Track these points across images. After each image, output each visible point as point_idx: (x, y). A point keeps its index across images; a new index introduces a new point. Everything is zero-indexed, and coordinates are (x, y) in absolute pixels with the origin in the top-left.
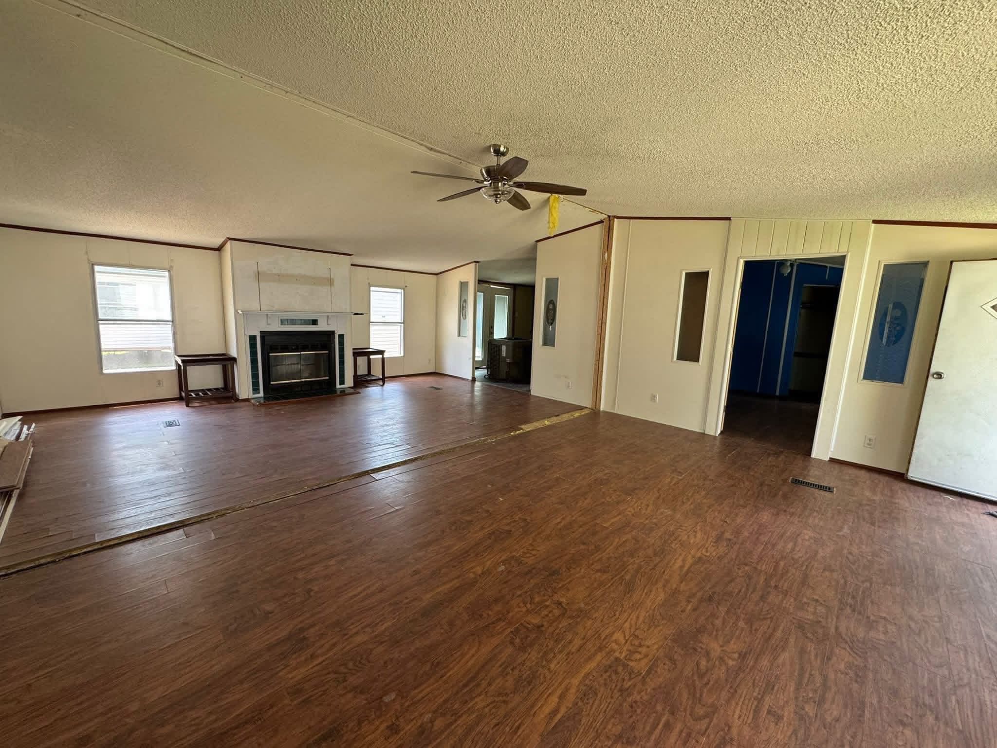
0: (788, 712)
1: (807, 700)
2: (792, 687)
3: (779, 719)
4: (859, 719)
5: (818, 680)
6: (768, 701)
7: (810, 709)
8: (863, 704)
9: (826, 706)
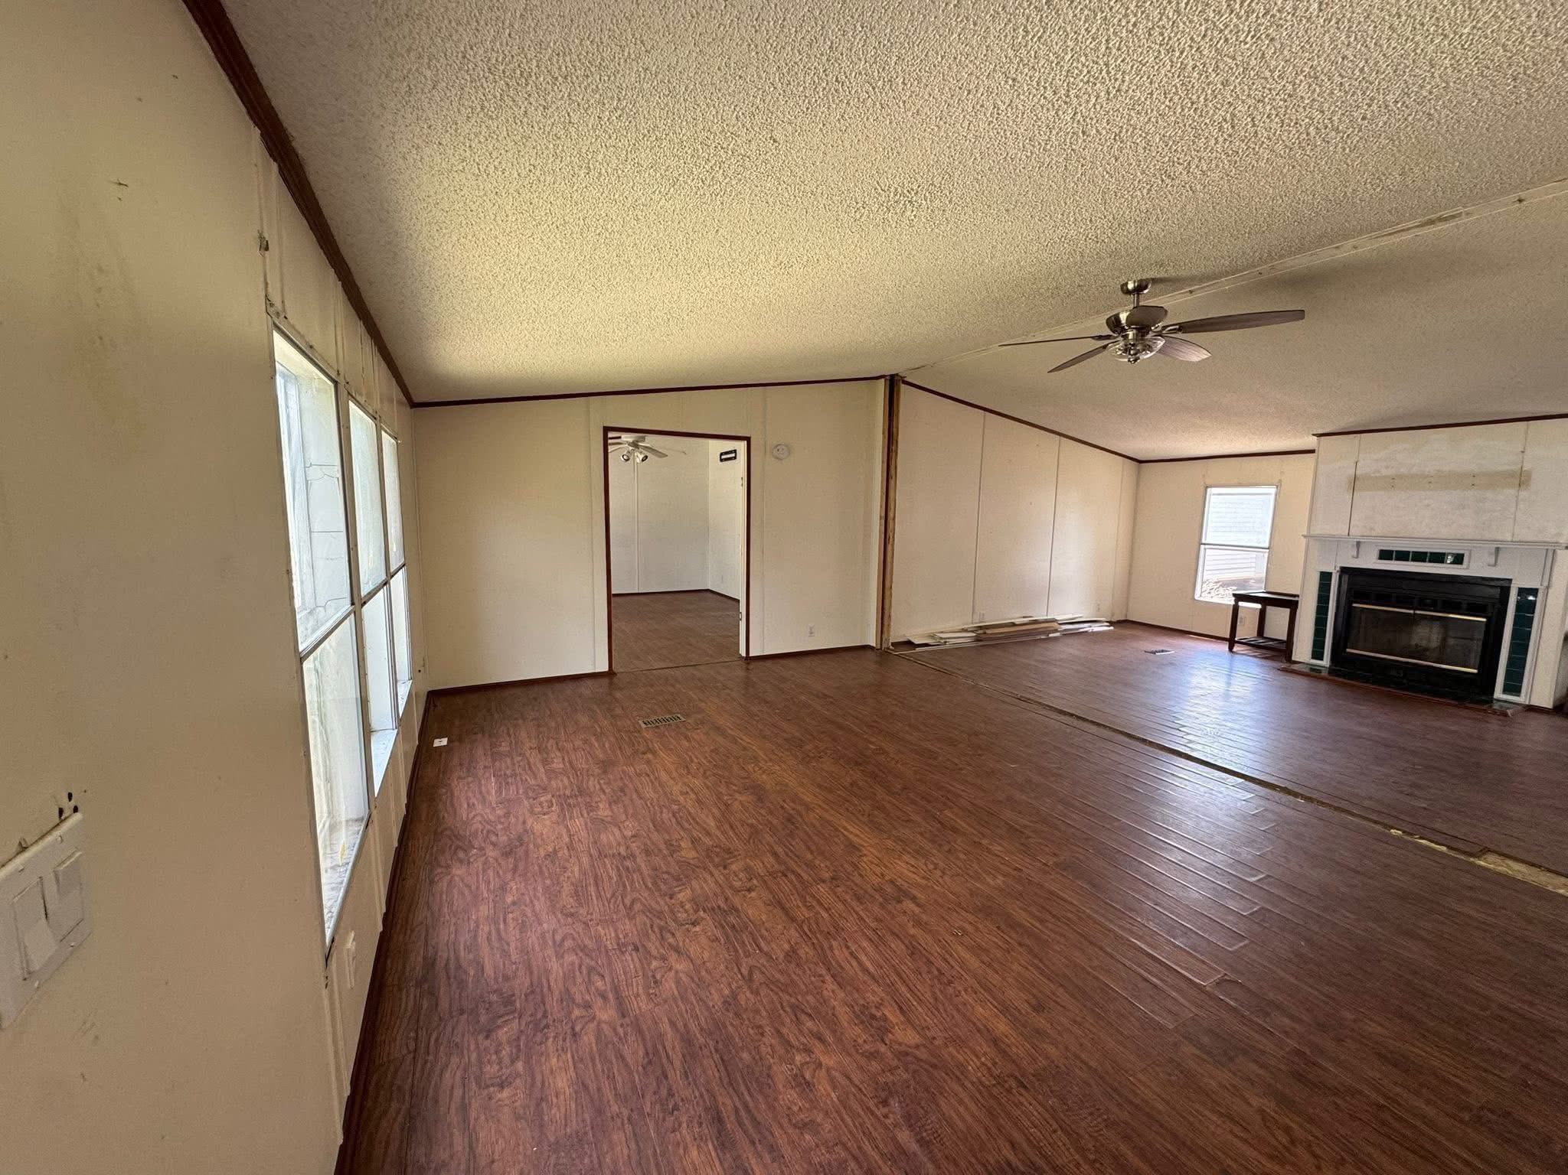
0: (681, 799)
1: (680, 810)
2: (692, 811)
3: (682, 793)
4: (653, 821)
5: (686, 825)
6: (693, 796)
7: (675, 807)
8: (657, 830)
9: (671, 815)
